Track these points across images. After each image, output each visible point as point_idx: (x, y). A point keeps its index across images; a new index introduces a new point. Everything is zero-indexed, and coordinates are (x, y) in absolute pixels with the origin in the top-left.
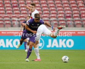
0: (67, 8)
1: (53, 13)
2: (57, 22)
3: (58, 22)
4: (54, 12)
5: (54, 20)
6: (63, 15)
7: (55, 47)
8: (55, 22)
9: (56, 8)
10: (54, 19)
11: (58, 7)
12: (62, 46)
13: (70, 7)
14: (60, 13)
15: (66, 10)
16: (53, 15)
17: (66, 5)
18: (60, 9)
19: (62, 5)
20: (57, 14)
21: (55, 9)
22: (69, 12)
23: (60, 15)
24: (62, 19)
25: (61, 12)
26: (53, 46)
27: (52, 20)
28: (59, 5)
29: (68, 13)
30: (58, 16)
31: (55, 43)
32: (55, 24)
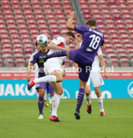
0: (27, 41)
1: (6, 48)
2: (12, 60)
3: (14, 59)
4: (8, 45)
5: (8, 58)
6: (21, 50)
7: (9, 95)
8: (9, 60)
9: (11, 40)
10: (8, 55)
11: (14, 38)
12: (20, 94)
13: (31, 39)
14: (17, 48)
15: (25, 43)
16: (6, 50)
17: (25, 36)
18: (17, 41)
19: (20, 35)
20: (13, 49)
21: (9, 41)
22: (29, 45)
23: (17, 50)
24: (19, 55)
25: (18, 45)
26: (6, 94)
27: (5, 58)
28: (15, 36)
29: (27, 48)
30: (14, 51)
31: (9, 90)
32: (10, 62)
